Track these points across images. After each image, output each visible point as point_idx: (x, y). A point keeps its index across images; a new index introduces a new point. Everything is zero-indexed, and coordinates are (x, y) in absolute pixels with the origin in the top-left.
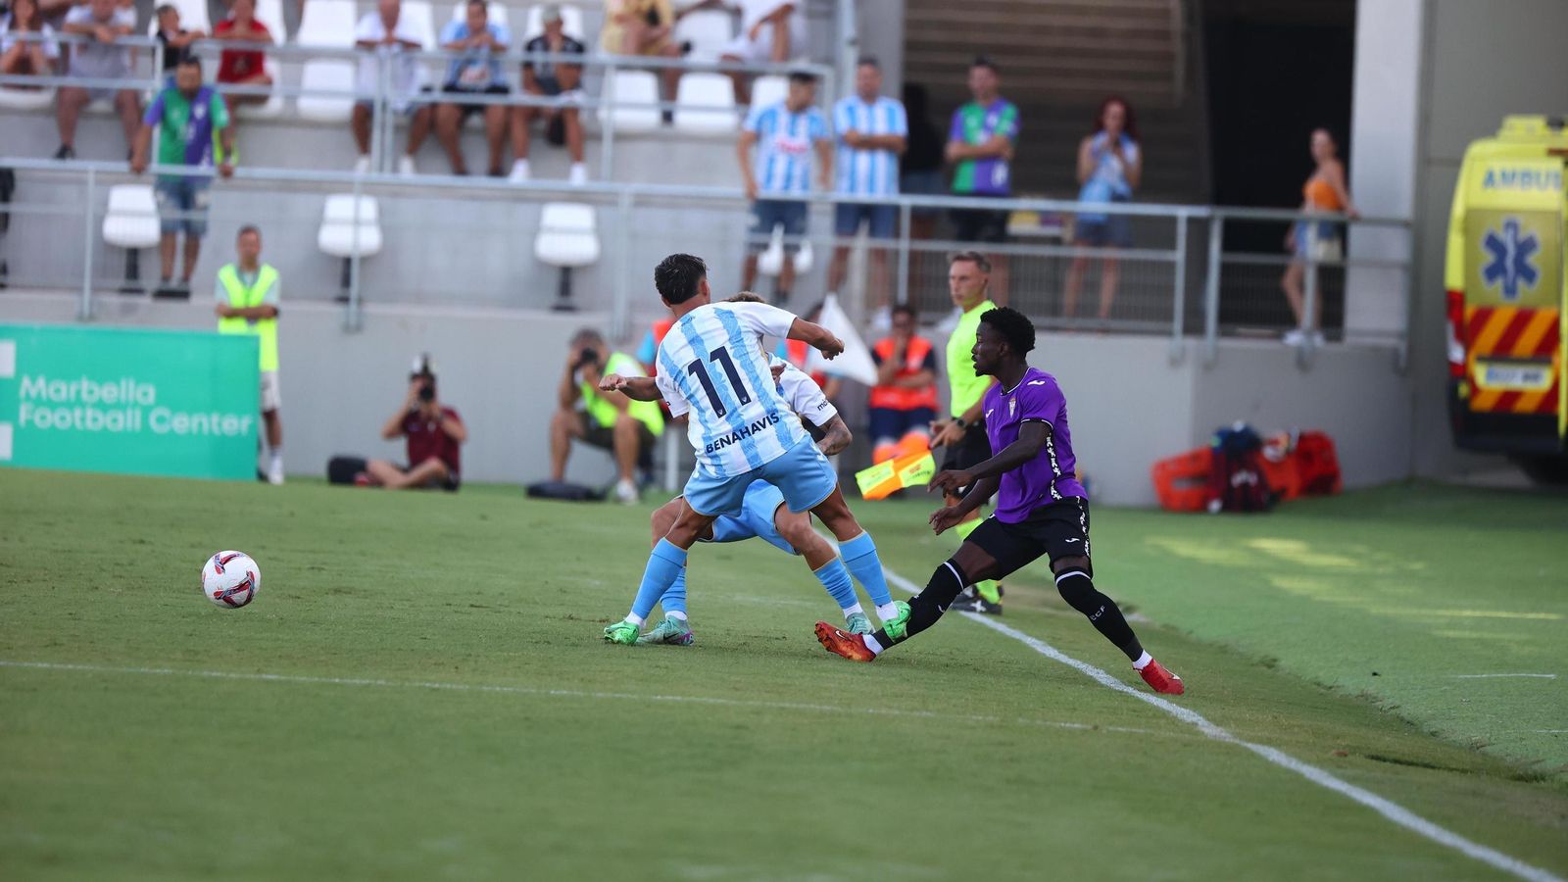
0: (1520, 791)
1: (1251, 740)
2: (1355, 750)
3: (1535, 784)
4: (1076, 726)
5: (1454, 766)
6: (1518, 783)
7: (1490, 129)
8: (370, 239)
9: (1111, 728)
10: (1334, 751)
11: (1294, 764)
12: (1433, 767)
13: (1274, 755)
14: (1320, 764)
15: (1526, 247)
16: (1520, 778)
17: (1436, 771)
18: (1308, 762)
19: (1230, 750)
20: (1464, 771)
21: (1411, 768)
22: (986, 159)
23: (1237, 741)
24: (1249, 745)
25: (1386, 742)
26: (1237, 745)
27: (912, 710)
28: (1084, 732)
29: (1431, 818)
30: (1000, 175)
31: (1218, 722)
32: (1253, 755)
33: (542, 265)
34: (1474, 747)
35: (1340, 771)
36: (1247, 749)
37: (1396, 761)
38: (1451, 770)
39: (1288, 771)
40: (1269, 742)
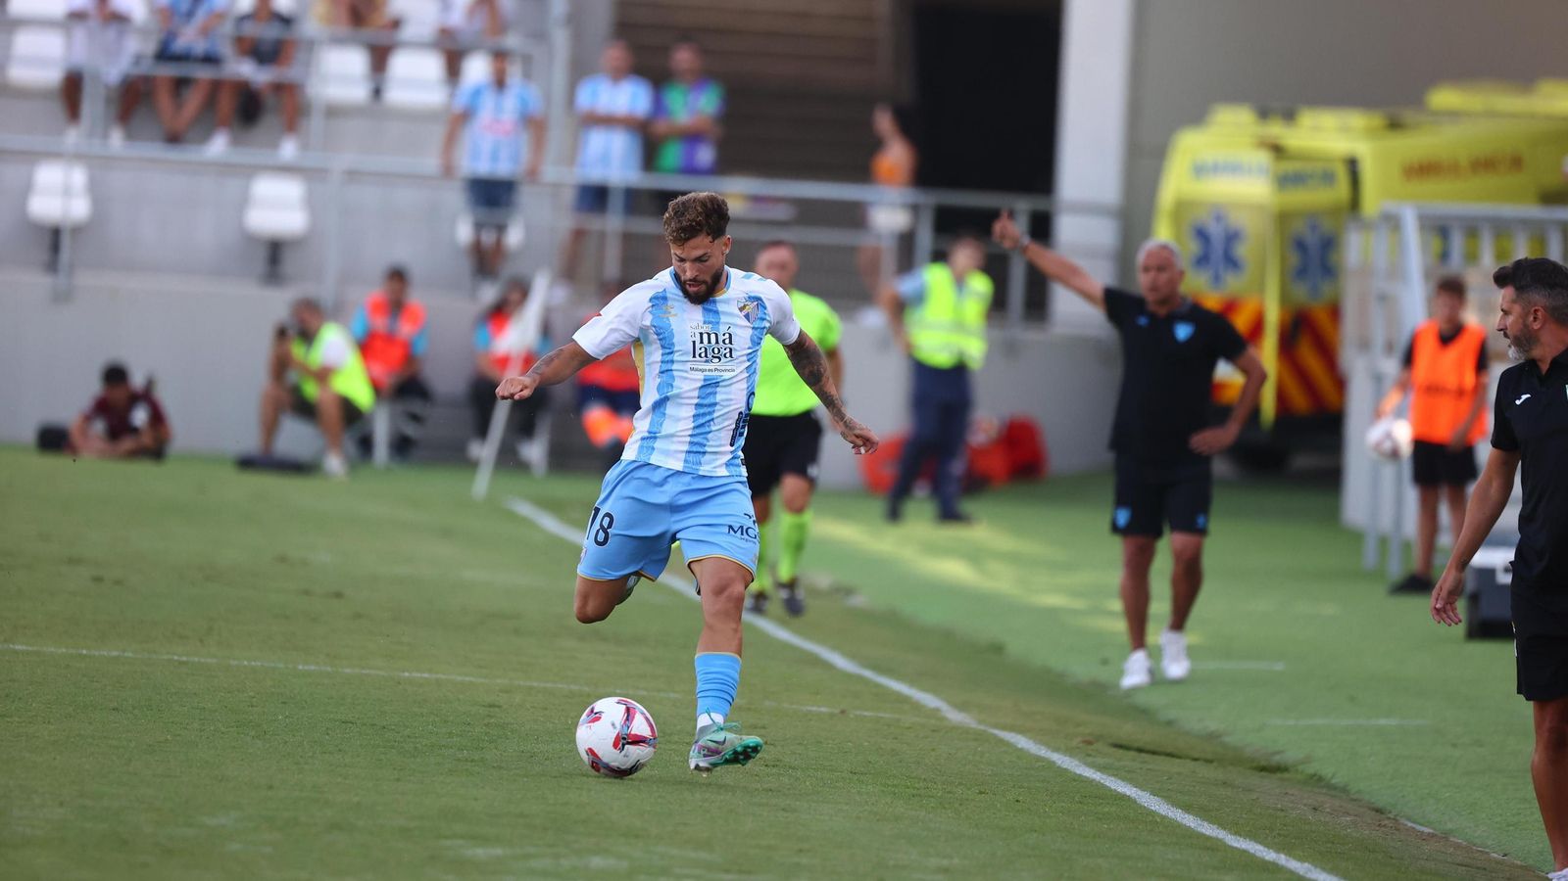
0: (1269, 782)
1: (996, 726)
2: (1099, 738)
3: (1279, 775)
4: (823, 709)
5: (1196, 756)
6: (1263, 773)
7: (1196, 117)
8: (79, 208)
9: (858, 713)
10: (1079, 739)
11: (1043, 752)
12: (1179, 757)
13: (1022, 742)
14: (1070, 752)
15: (1232, 237)
16: (1263, 769)
17: (1182, 761)
18: (1056, 750)
19: (980, 737)
20: (1209, 761)
21: (1156, 757)
22: (692, 137)
23: (982, 727)
24: (996, 732)
25: (1127, 730)
26: (985, 731)
27: (659, 691)
28: (832, 716)
29: (1187, 808)
30: (705, 155)
31: (962, 707)
32: (1001, 741)
33: (251, 239)
34: (1212, 737)
35: (1090, 759)
36: (995, 736)
37: (1140, 750)
38: (1196, 760)
39: (1039, 759)
40: (1012, 729)
